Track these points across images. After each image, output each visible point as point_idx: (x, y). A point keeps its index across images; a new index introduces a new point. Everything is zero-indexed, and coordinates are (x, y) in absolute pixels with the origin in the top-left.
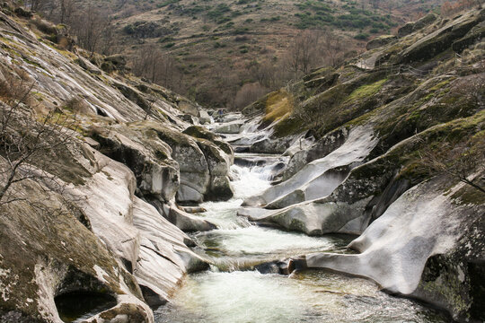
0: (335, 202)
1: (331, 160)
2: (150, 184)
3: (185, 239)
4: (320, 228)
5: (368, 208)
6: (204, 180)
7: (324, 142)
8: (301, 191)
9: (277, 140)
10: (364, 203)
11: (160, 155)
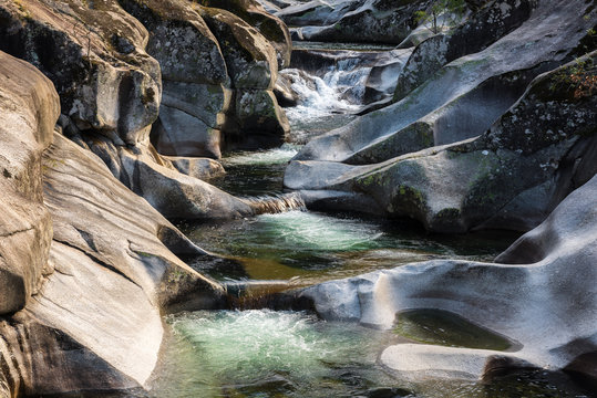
0: (494, 150)
1: (497, 57)
2: (94, 106)
3: (160, 227)
4: (459, 208)
5: (565, 164)
6: (220, 100)
7: (487, 16)
8: (426, 126)
9: (392, 12)
10: (557, 152)
11: (120, 45)
